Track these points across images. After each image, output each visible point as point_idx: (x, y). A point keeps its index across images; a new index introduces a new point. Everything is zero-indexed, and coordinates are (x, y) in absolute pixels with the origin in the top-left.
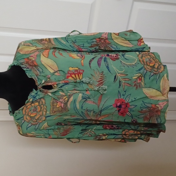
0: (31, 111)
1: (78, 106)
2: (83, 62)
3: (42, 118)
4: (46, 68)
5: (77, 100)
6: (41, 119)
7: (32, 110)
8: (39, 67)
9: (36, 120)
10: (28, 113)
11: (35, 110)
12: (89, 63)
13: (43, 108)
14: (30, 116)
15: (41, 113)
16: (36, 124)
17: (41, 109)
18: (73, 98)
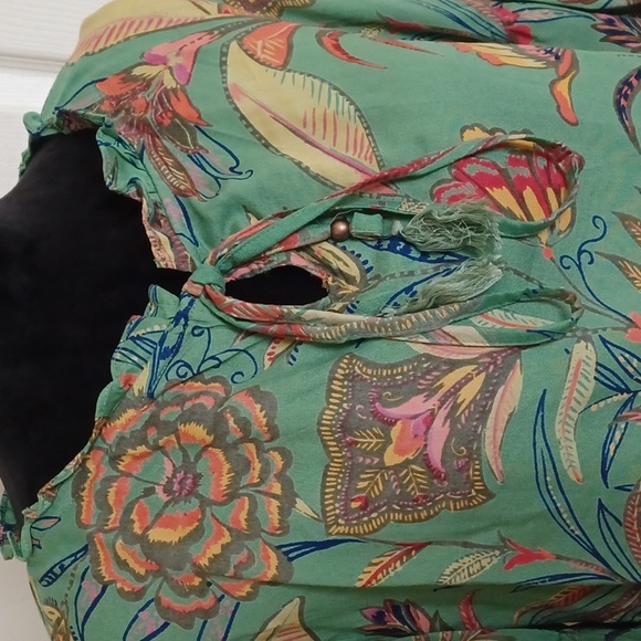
0: (149, 492)
1: (571, 457)
2: (565, 93)
3: (251, 558)
4: (267, 145)
5: (556, 405)
6: (240, 566)
7: (159, 489)
8: (202, 140)
9: (199, 571)
10: (128, 511)
11: (186, 486)
12: (618, 102)
13: (258, 466)
14: (142, 539)
15: (239, 512)
16: (207, 614)
17: (235, 481)
18: (527, 383)
